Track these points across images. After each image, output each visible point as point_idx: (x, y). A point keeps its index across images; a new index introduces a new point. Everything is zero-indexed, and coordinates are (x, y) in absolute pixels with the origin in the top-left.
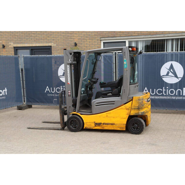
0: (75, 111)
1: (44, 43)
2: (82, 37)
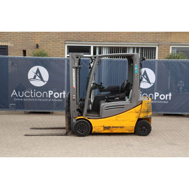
0: (82, 116)
2: (45, 39)
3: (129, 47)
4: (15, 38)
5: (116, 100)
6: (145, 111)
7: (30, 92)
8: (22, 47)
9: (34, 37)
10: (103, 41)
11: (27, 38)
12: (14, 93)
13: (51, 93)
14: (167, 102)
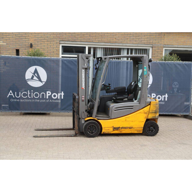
2: (39, 38)
3: (123, 49)
4: (7, 36)
5: (125, 100)
6: (154, 112)
7: (28, 93)
8: (15, 46)
9: (28, 36)
10: (98, 41)
11: (20, 37)
12: (11, 93)
13: (49, 93)
14: (163, 103)
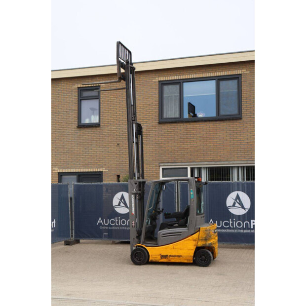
0: (140, 243)
1: (94, 168)
5: (175, 226)
6: (203, 239)
7: (115, 220)
8: (116, 172)
10: (200, 161)
12: (100, 221)
